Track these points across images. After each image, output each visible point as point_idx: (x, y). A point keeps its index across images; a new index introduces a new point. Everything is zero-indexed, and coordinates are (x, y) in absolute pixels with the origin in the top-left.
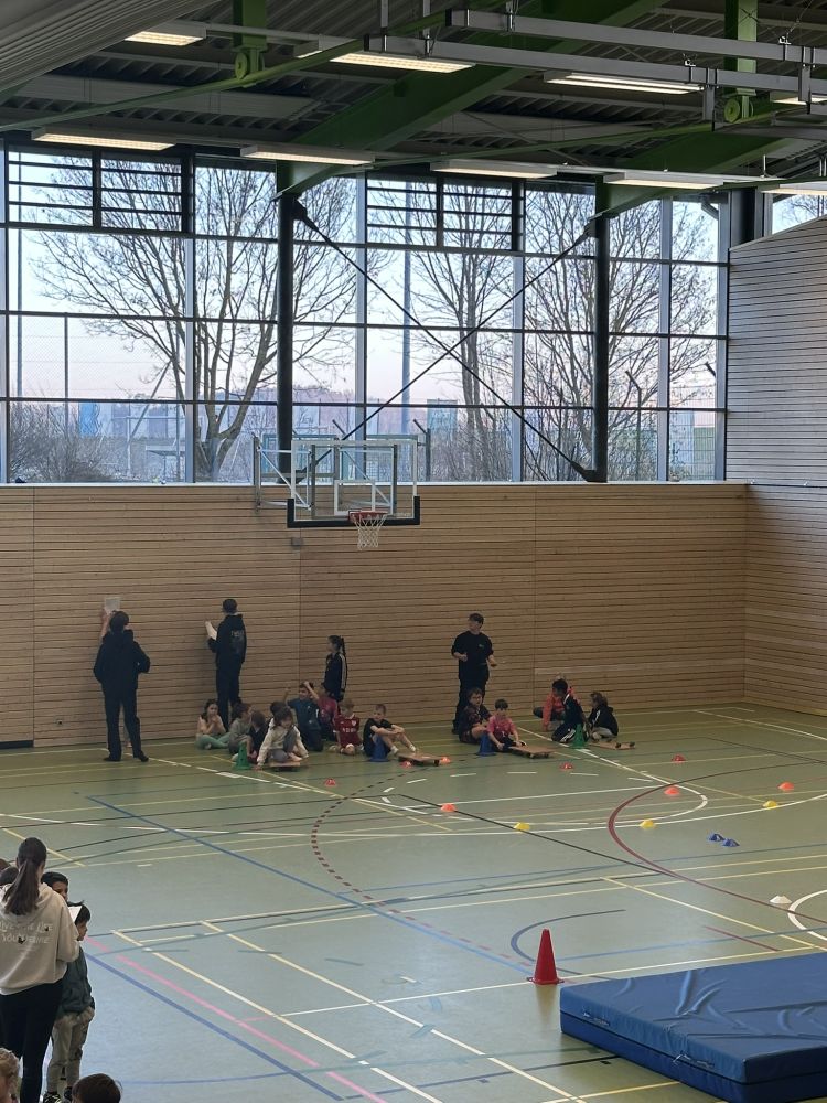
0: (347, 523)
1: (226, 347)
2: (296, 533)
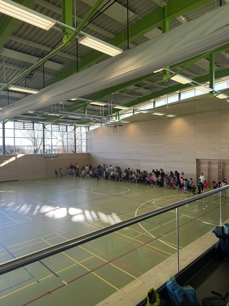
0: (50, 157)
1: (38, 141)
2: (45, 158)
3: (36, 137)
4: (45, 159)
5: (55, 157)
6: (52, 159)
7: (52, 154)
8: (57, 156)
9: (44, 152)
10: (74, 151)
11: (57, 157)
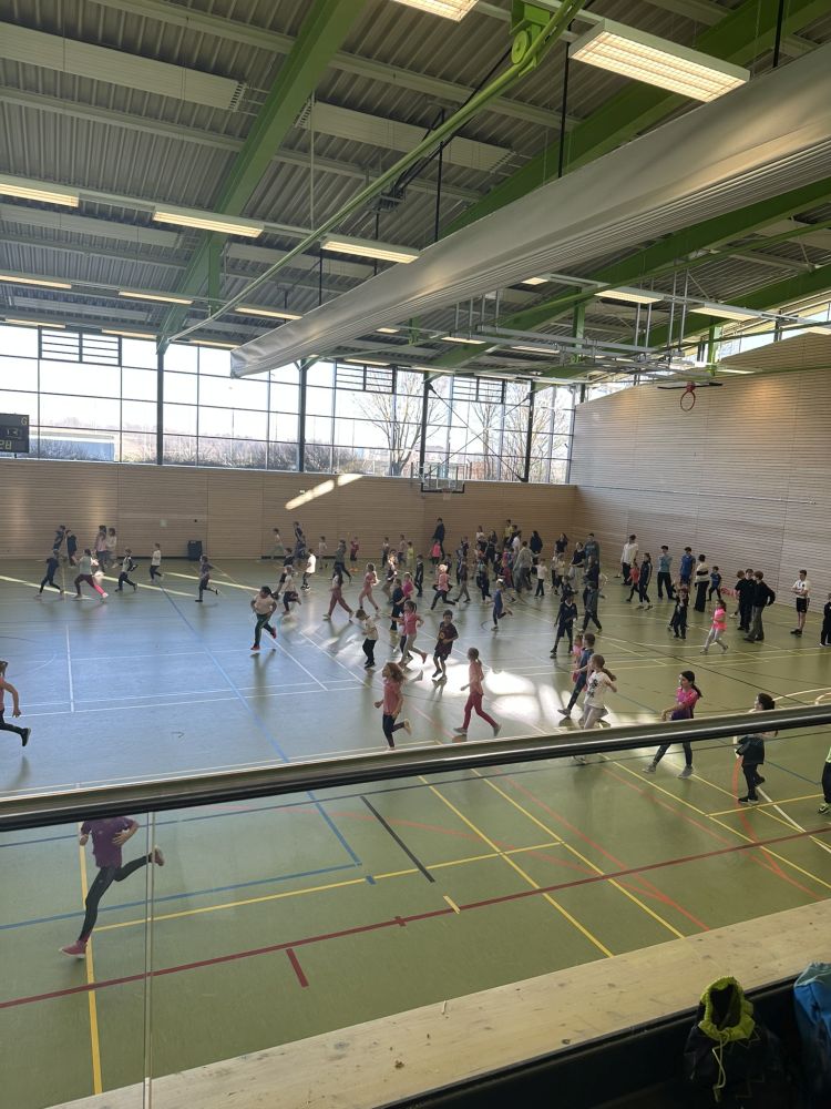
0: (440, 491)
1: (405, 431)
2: (423, 494)
3: (400, 418)
4: (423, 498)
5: (454, 492)
6: (447, 497)
7: (446, 482)
8: (462, 488)
9: (421, 471)
10: (523, 476)
11: (463, 492)
